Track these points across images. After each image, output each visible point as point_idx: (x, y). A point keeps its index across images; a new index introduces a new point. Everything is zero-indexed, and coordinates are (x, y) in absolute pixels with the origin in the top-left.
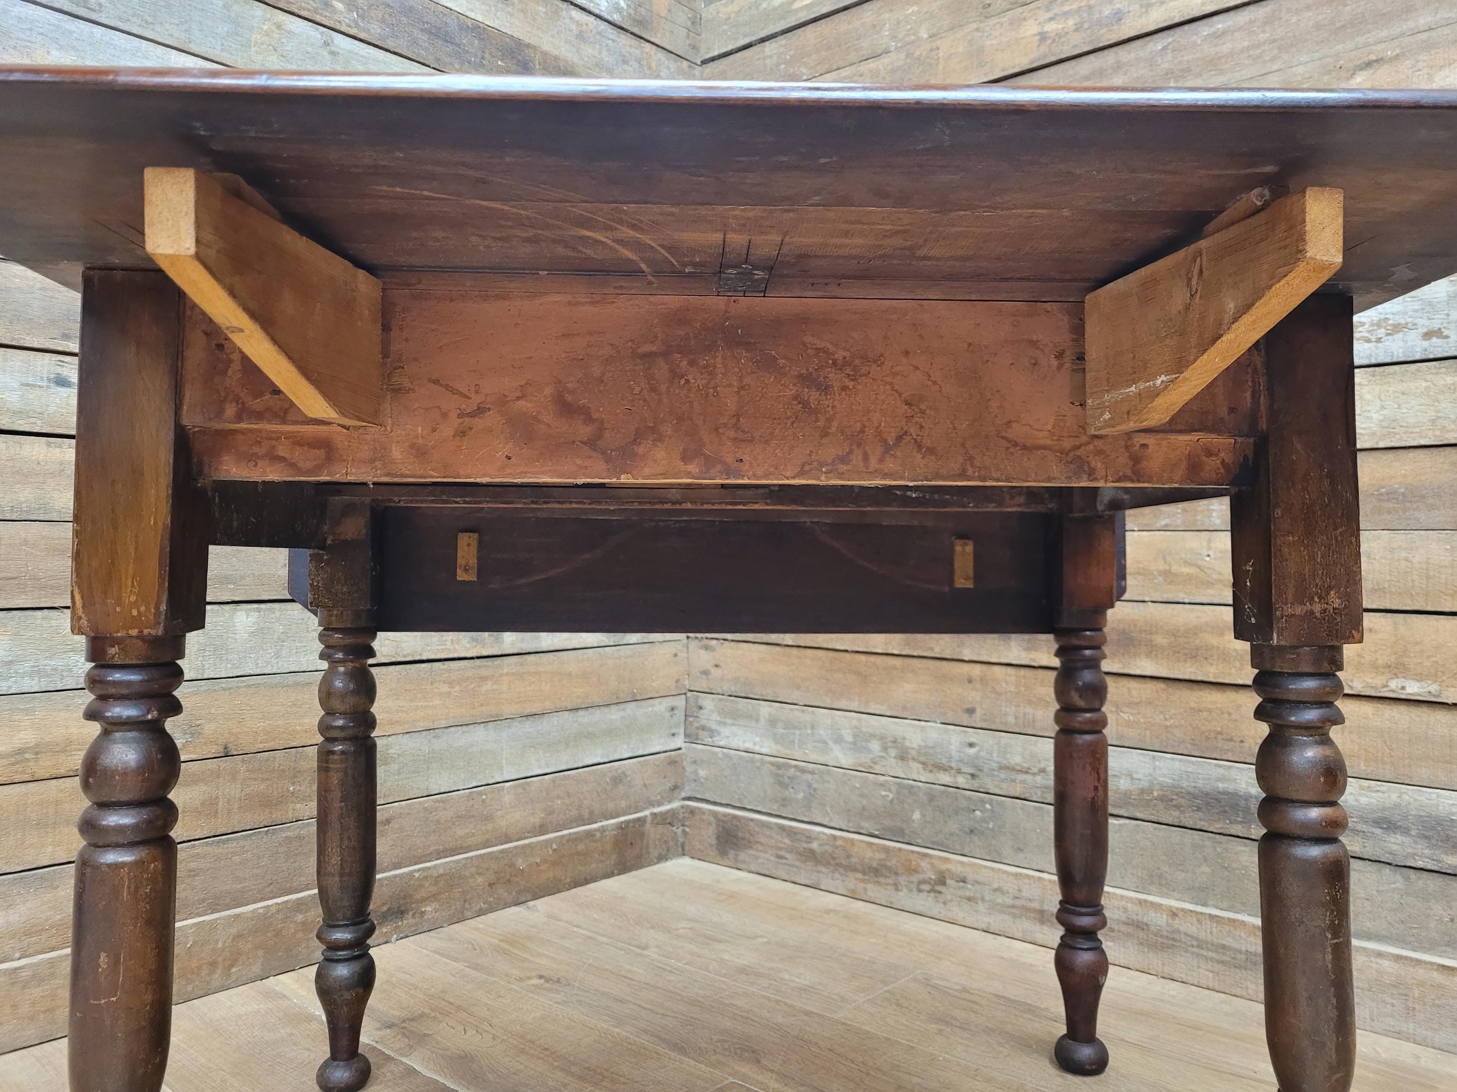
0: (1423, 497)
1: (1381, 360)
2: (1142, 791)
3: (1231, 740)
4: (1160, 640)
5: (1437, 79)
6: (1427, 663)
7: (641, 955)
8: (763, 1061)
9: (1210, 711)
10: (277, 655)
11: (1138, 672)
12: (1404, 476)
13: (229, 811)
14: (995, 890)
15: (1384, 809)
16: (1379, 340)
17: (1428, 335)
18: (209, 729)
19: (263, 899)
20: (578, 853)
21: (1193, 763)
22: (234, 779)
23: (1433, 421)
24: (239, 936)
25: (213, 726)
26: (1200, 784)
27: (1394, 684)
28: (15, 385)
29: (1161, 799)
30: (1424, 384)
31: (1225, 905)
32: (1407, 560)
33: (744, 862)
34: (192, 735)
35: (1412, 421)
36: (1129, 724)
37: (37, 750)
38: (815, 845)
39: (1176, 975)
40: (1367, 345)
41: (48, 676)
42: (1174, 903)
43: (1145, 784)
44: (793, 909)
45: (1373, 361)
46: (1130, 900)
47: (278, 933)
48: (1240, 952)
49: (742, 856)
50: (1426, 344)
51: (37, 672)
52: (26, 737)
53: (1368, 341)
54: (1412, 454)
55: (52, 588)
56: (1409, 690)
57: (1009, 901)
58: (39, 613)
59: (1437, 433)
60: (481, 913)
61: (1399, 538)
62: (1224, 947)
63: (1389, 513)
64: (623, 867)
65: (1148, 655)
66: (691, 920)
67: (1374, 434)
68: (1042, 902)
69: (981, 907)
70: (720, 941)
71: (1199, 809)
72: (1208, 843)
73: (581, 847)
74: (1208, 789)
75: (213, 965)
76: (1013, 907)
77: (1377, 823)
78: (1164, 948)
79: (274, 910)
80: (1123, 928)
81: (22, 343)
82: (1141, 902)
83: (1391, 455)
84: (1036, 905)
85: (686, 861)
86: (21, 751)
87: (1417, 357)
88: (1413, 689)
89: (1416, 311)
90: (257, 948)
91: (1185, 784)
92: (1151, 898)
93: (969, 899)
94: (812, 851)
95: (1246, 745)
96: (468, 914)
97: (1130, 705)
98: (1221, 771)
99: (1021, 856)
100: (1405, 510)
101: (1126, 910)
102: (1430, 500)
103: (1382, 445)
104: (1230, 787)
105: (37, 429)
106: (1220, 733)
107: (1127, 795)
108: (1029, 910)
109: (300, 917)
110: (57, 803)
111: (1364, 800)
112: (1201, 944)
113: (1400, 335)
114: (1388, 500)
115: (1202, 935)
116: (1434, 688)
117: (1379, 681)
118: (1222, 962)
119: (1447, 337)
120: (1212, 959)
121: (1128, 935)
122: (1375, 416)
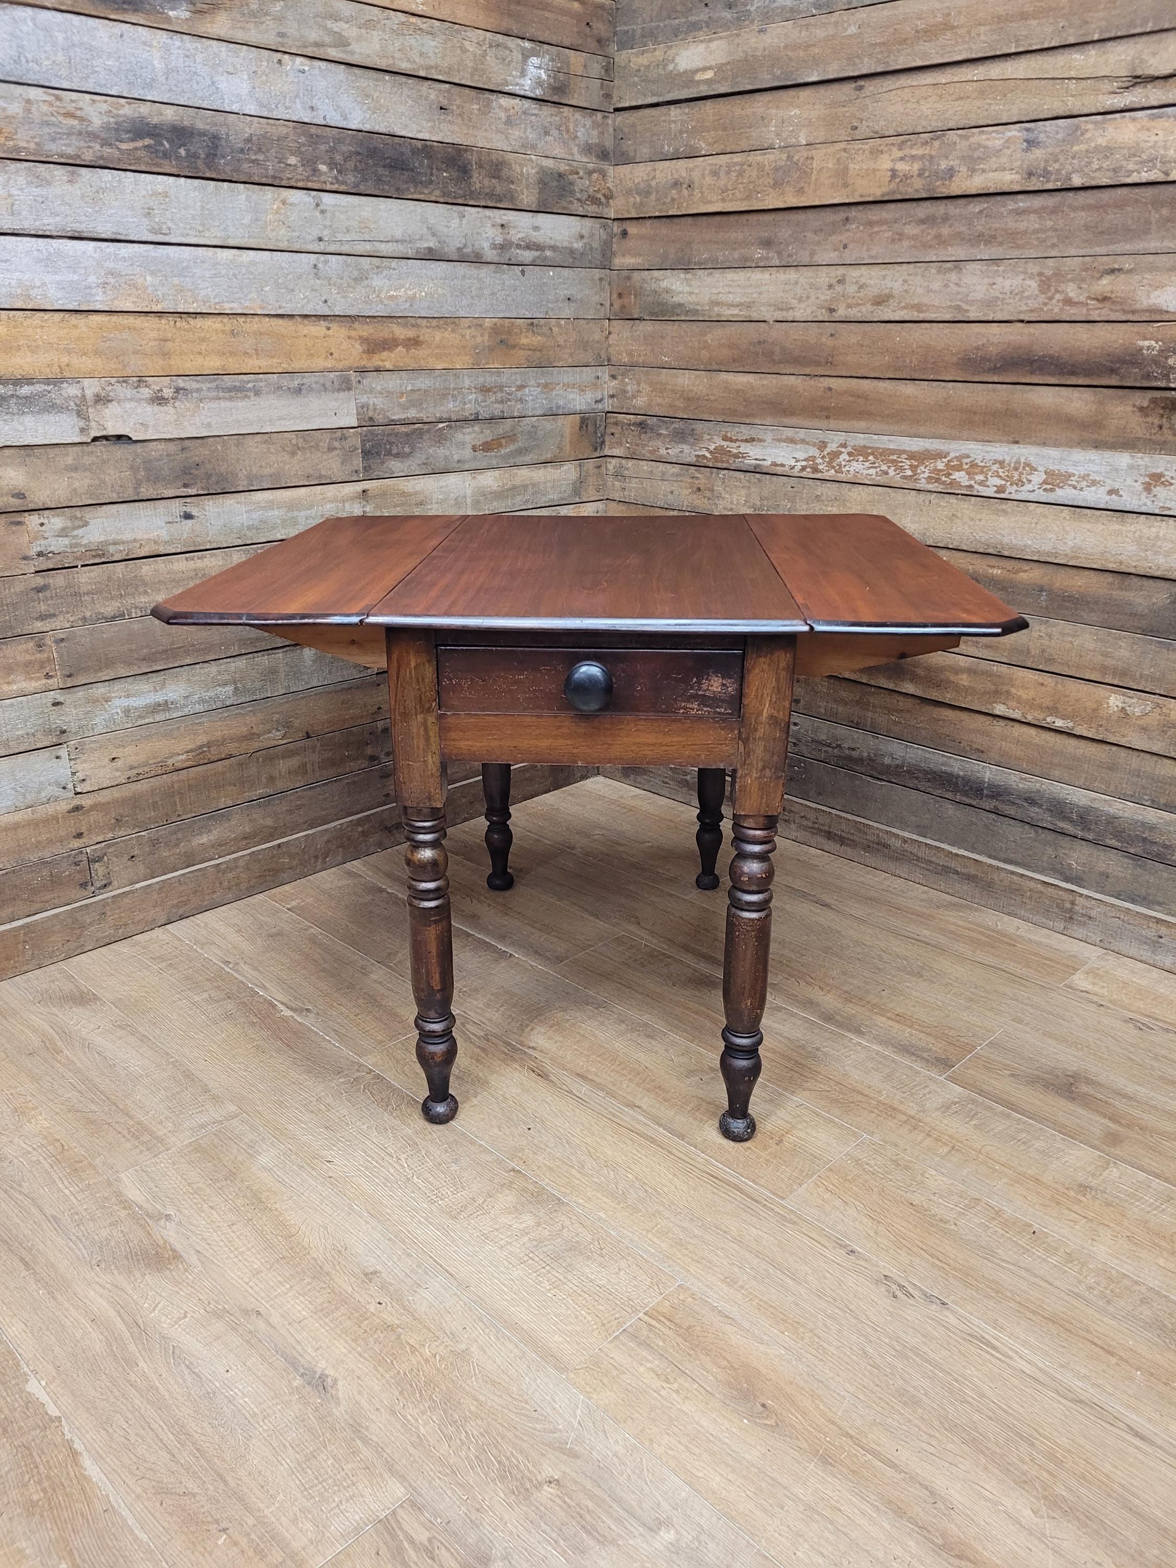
0: (1088, 602)
1: (1080, 504)
2: (897, 766)
3: (954, 741)
4: (919, 671)
5: (1152, 296)
6: (1070, 709)
7: (570, 853)
8: (642, 924)
9: (944, 721)
10: (330, 673)
11: (904, 691)
12: (1080, 587)
13: (313, 770)
14: (802, 817)
15: (1031, 792)
16: (1081, 489)
17: (1110, 492)
18: (296, 723)
19: (338, 819)
20: (526, 779)
21: (930, 752)
22: (314, 752)
23: (1102, 553)
24: (328, 841)
25: (299, 721)
26: (932, 766)
27: (1049, 719)
28: (164, 525)
29: (908, 772)
30: (1102, 527)
31: (936, 838)
32: (1071, 642)
33: (640, 783)
34: (288, 727)
35: (1090, 551)
36: (895, 722)
37: (209, 745)
38: (688, 777)
39: (902, 875)
40: (1074, 491)
41: (208, 702)
42: (907, 835)
43: (899, 762)
44: (671, 821)
45: (1075, 504)
46: (881, 830)
47: (349, 838)
48: (939, 865)
49: (639, 779)
50: (1108, 497)
51: (202, 701)
52: (202, 739)
53: (1075, 488)
54: (1087, 573)
55: (203, 650)
56: (1056, 724)
57: (810, 824)
58: (197, 666)
59: (1103, 562)
60: (466, 820)
61: (1068, 627)
62: (931, 862)
63: (1067, 609)
64: (557, 786)
65: (911, 680)
66: (602, 828)
67: (1066, 555)
68: (830, 827)
69: (793, 826)
70: (621, 845)
71: (929, 781)
72: (931, 801)
73: (528, 775)
74: (936, 769)
75: (316, 857)
76: (812, 828)
77: (1026, 800)
78: (897, 859)
79: (345, 826)
80: (875, 846)
81: (163, 496)
82: (887, 832)
83: (1075, 571)
84: (826, 828)
85: (600, 779)
86: (201, 747)
87: (1102, 506)
88: (1059, 723)
89: (1107, 473)
90: (338, 847)
91: (923, 765)
92: (894, 830)
93: (786, 821)
94: (686, 780)
95: (962, 745)
96: (458, 821)
97: (897, 711)
98: (945, 759)
99: (821, 797)
100: (1076, 609)
101: (878, 836)
102: (1092, 606)
103: (1070, 564)
104: (949, 769)
105: (179, 551)
106: (948, 736)
107: (889, 766)
108: (821, 830)
109: (360, 829)
110: (224, 773)
111: (1021, 786)
112: (918, 859)
113: (1094, 488)
114: (1069, 601)
115: (920, 854)
116: (1071, 725)
117: (1041, 717)
118: (929, 870)
119: (1121, 496)
120: (923, 868)
121: (878, 850)
122: (1070, 543)
